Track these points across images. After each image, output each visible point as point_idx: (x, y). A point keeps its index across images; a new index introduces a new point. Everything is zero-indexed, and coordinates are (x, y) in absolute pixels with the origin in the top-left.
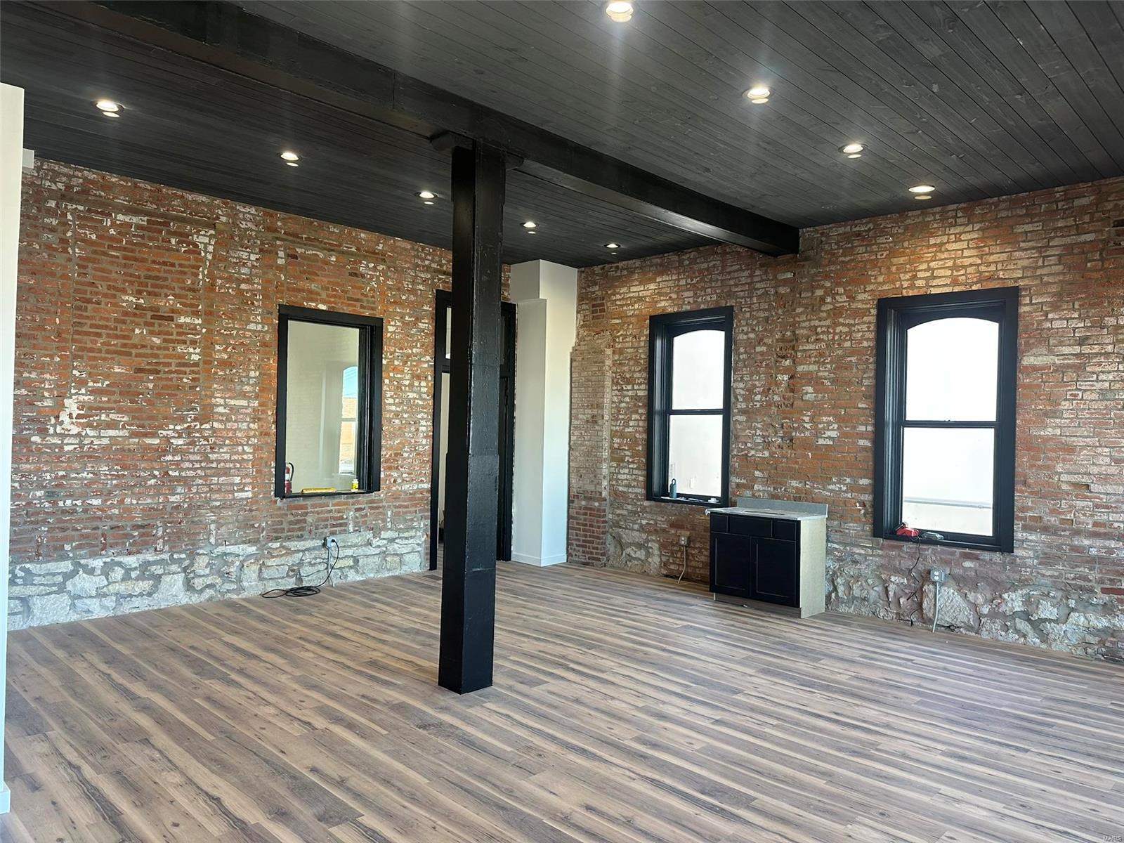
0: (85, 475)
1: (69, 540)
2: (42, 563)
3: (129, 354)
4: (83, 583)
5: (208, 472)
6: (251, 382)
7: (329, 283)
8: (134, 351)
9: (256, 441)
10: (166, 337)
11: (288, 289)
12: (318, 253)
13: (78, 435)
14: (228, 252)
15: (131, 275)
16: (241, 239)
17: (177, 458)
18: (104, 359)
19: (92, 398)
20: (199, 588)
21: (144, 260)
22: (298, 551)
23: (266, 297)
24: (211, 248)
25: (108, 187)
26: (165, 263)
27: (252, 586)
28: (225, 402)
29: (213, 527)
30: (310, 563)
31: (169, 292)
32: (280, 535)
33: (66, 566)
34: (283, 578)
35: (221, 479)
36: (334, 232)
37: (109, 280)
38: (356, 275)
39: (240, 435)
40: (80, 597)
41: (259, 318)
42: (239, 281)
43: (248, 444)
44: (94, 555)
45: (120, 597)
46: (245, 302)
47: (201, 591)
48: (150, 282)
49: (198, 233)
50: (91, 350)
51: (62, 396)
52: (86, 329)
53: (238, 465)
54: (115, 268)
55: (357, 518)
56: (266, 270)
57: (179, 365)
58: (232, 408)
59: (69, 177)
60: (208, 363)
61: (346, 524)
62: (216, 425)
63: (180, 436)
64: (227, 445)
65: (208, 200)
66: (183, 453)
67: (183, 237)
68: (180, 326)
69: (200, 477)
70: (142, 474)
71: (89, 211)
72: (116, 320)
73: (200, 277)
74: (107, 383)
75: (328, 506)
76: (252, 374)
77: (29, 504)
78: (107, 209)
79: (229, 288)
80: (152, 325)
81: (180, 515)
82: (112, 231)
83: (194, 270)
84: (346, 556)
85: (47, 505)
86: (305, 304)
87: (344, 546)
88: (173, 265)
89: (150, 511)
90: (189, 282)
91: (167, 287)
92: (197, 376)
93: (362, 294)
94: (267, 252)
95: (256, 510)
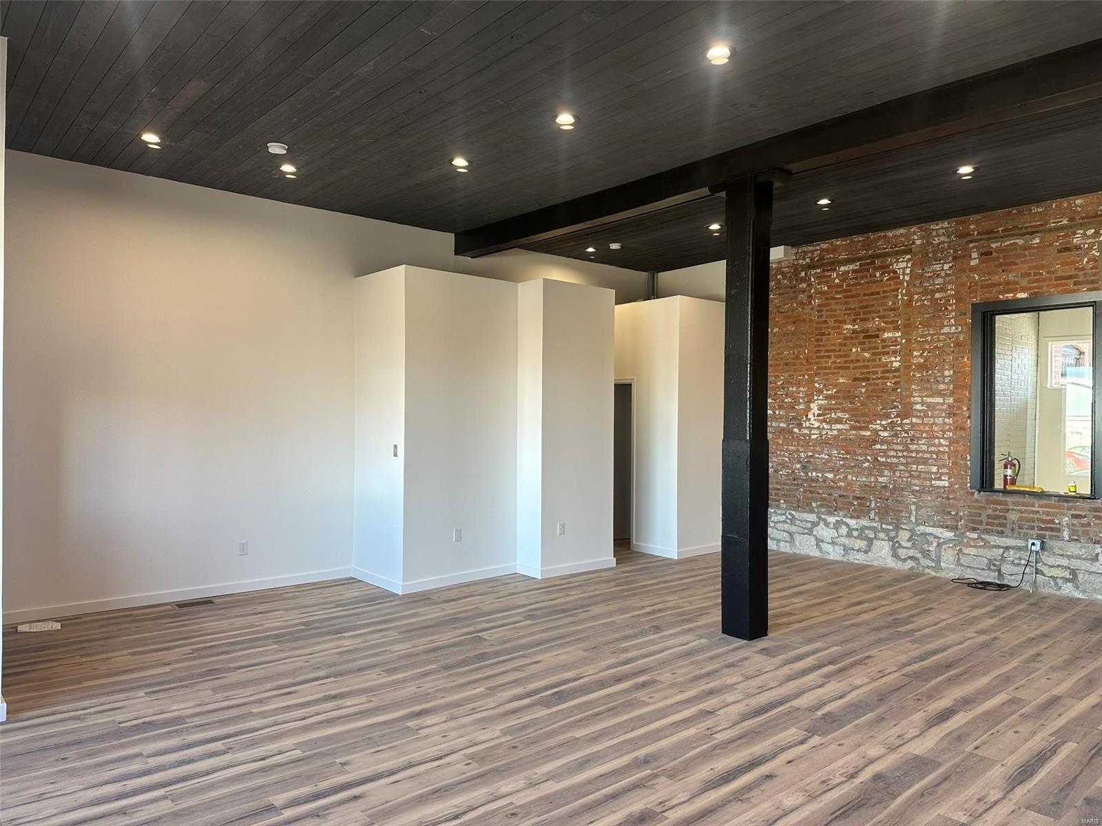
0: (823, 456)
1: (816, 501)
2: (800, 512)
3: (848, 368)
4: (824, 532)
5: (909, 460)
6: (946, 381)
7: (1030, 268)
8: (852, 365)
9: (951, 435)
10: (873, 351)
11: (982, 287)
12: (1017, 241)
13: (818, 428)
14: (923, 269)
15: (850, 309)
16: (934, 253)
17: (885, 447)
18: (833, 373)
19: (826, 402)
20: (903, 557)
21: (857, 295)
22: (999, 547)
23: (959, 300)
24: (908, 271)
25: (835, 250)
26: (872, 294)
27: (949, 568)
28: (922, 400)
29: (913, 507)
30: (1013, 562)
31: (875, 315)
32: (978, 526)
33: (812, 517)
34: (983, 569)
35: (920, 467)
36: (1037, 212)
37: (835, 316)
38: (1067, 249)
39: (936, 429)
40: (823, 541)
41: (952, 321)
42: (933, 292)
43: (943, 438)
44: (830, 514)
45: (846, 549)
46: (938, 310)
47: (905, 560)
48: (862, 311)
49: (897, 262)
50: (825, 368)
51: (810, 401)
52: (822, 354)
53: (935, 456)
54: (839, 307)
55: (1073, 525)
56: (959, 275)
57: (884, 372)
58: (929, 405)
59: (812, 252)
60: (909, 367)
61: (1059, 530)
62: (914, 420)
63: (885, 430)
64: (924, 438)
65: (906, 231)
66: (888, 443)
67: (885, 268)
68: (884, 341)
69: (902, 464)
70: (860, 458)
71: (823, 271)
72: (841, 345)
73: (900, 297)
74: (835, 390)
75: (1034, 506)
76: (947, 373)
77: (793, 472)
78: (833, 265)
79: (925, 299)
80: (864, 343)
81: (887, 494)
82: (837, 281)
83: (895, 293)
84: (1058, 566)
85: (802, 474)
86: (1001, 297)
87: (1062, 555)
88: (878, 293)
89: (865, 486)
90: (890, 303)
91: (874, 312)
92: (898, 380)
93: (1077, 269)
94: (960, 258)
95: (953, 499)
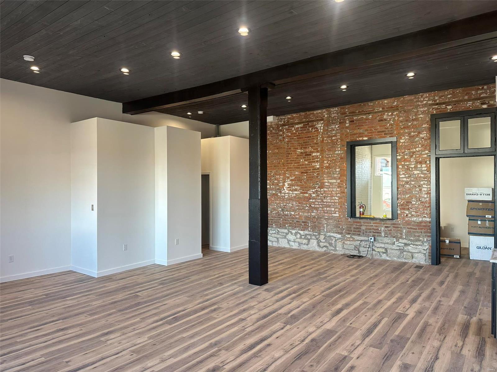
0: (290, 205)
1: (287, 223)
2: (281, 229)
3: (299, 168)
4: (291, 237)
5: (323, 206)
6: (337, 173)
7: (368, 128)
8: (300, 167)
9: (339, 195)
10: (309, 161)
11: (350, 135)
12: (363, 116)
13: (288, 193)
14: (328, 127)
15: (300, 143)
16: (332, 120)
17: (314, 201)
18: (293, 170)
19: (291, 182)
20: (322, 246)
21: (302, 138)
22: (358, 240)
23: (342, 140)
24: (322, 128)
25: (293, 118)
26: (308, 137)
27: (340, 250)
28: (328, 181)
29: (325, 225)
30: (364, 246)
31: (309, 146)
32: (350, 232)
33: (286, 231)
34: (353, 250)
35: (328, 209)
36: (371, 105)
37: (294, 146)
38: (382, 120)
39: (333, 193)
40: (290, 241)
41: (339, 149)
42: (332, 137)
43: (336, 196)
44: (293, 229)
45: (300, 244)
46: (334, 144)
47: (323, 247)
48: (304, 144)
49: (318, 124)
50: (290, 168)
51: (284, 182)
52: (289, 162)
53: (333, 204)
54: (295, 142)
55: (386, 230)
56: (342, 130)
57: (313, 170)
58: (331, 183)
59: (284, 119)
60: (323, 168)
61: (380, 233)
62: (325, 189)
63: (314, 193)
64: (329, 197)
65: (321, 111)
66: (315, 199)
67: (313, 126)
68: (313, 157)
69: (321, 208)
70: (304, 205)
71: (289, 127)
72: (296, 158)
73: (319, 139)
74: (294, 177)
75: (371, 223)
76: (337, 170)
77: (278, 212)
78: (293, 124)
79: (328, 140)
80: (305, 158)
81: (315, 220)
82: (294, 131)
83: (317, 137)
84: (381, 247)
85: (282, 213)
86: (357, 139)
87: (382, 243)
88: (310, 137)
89: (306, 217)
90: (315, 141)
91: (309, 145)
92: (319, 173)
93: (385, 128)
94: (342, 123)
95: (340, 221)
